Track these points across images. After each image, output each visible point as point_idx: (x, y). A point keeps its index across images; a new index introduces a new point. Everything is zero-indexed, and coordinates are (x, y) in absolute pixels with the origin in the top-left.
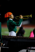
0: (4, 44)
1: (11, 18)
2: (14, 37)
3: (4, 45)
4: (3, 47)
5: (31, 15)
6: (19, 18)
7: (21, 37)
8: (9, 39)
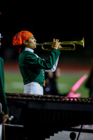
0: (12, 117)
1: (29, 47)
3: (10, 119)
4: (10, 125)
6: (50, 48)
7: (56, 99)
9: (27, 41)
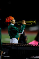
0: (5, 53)
2: (16, 44)
3: (4, 54)
5: (35, 21)
8: (10, 47)
9: (12, 21)
